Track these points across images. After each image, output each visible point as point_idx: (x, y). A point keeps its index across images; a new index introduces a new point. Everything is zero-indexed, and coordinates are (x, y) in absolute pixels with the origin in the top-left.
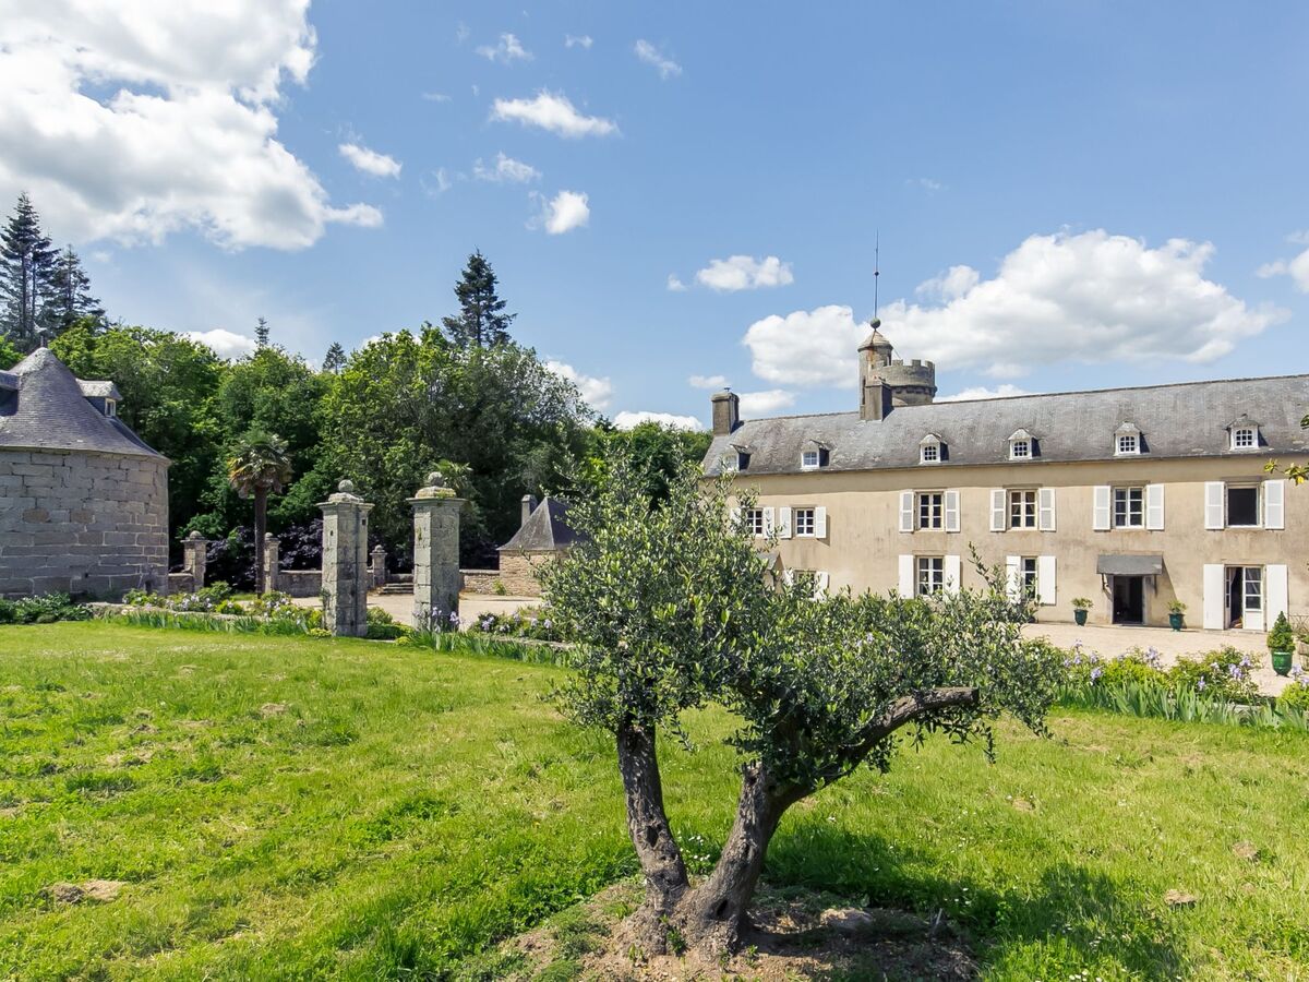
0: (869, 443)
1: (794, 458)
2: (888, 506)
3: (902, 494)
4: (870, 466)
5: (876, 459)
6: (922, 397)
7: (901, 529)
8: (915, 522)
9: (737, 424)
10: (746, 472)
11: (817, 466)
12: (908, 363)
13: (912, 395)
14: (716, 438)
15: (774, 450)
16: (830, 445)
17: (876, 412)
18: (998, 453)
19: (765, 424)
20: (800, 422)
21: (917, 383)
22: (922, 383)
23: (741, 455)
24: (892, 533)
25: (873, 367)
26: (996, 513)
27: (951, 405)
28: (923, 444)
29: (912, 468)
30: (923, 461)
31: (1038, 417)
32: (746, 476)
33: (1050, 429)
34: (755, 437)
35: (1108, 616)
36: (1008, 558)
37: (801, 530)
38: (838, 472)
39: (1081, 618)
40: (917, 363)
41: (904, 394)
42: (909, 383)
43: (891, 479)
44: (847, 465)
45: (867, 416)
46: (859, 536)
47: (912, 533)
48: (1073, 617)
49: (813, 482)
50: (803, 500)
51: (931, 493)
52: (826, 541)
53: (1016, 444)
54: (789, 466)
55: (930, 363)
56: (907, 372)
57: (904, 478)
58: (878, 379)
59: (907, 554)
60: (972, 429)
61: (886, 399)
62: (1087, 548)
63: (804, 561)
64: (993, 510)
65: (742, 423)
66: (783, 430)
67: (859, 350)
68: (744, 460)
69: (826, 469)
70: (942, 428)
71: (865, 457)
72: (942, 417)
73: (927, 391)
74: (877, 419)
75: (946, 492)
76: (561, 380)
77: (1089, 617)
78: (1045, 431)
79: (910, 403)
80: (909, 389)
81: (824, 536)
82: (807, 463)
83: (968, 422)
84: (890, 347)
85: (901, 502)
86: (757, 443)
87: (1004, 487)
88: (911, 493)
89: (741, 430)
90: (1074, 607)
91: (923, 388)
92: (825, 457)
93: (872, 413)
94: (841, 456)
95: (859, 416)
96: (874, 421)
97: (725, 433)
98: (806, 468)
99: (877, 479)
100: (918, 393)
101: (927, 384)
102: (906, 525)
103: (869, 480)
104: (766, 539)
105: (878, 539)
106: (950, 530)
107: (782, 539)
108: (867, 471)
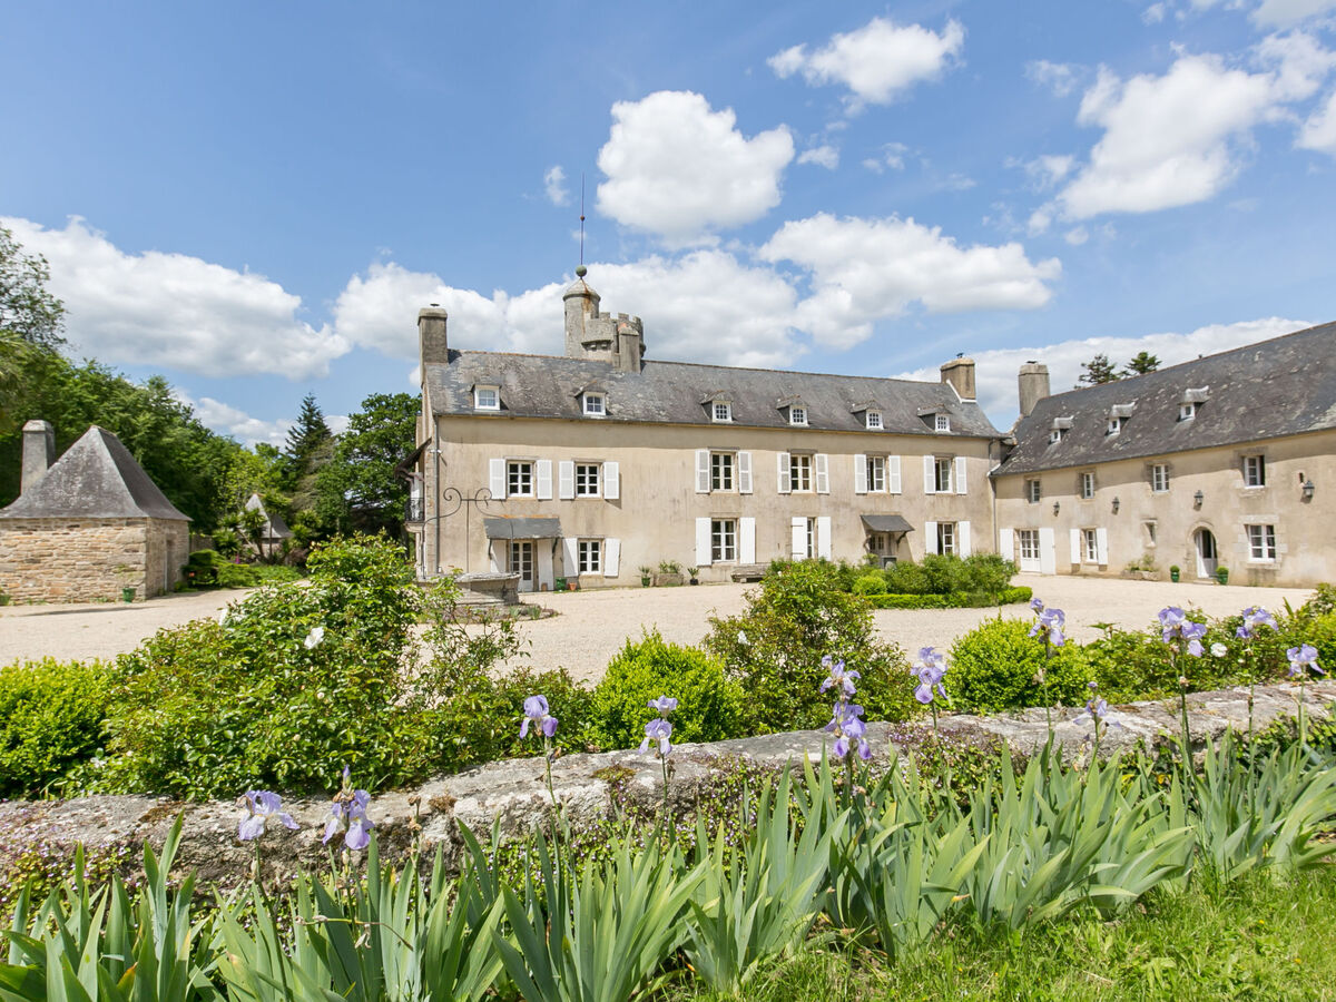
2: (684, 464)
3: (698, 452)
7: (697, 490)
8: (707, 482)
11: (602, 414)
17: (633, 363)
19: (491, 358)
20: (539, 362)
24: (689, 494)
26: (783, 476)
28: (714, 401)
29: (705, 425)
30: (714, 419)
36: (794, 519)
37: (583, 490)
43: (685, 434)
46: (654, 497)
47: (708, 494)
49: (600, 432)
50: (588, 454)
51: (723, 453)
52: (619, 502)
54: (569, 410)
57: (700, 435)
59: (705, 517)
62: (852, 510)
63: (590, 526)
74: (634, 370)
75: (739, 453)
81: (617, 497)
85: (696, 460)
88: (705, 452)
99: (671, 434)
102: (703, 486)
103: (662, 434)
104: (540, 500)
105: (674, 501)
106: (745, 492)
107: (562, 500)
108: (662, 424)
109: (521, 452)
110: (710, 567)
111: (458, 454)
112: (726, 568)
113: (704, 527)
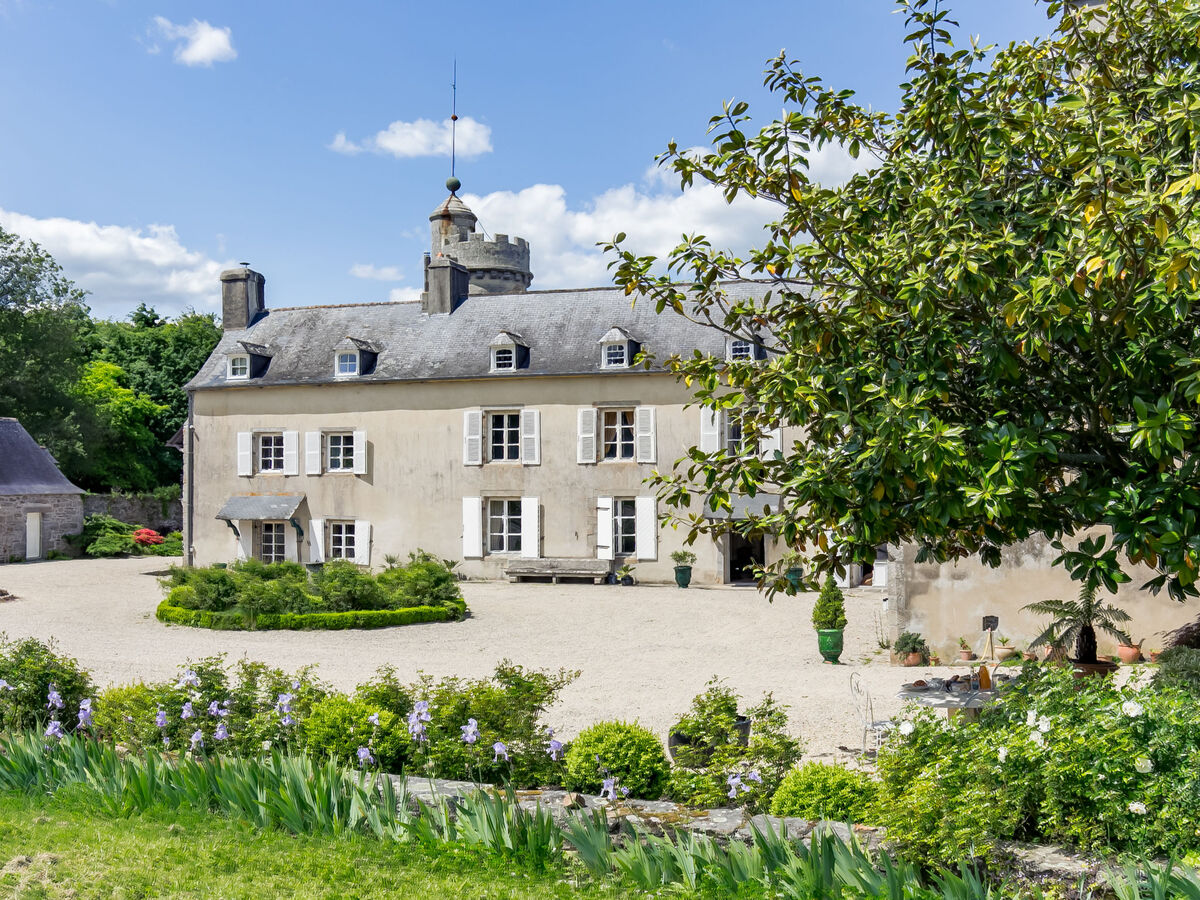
0: (430, 343)
1: (327, 364)
2: (449, 429)
3: (467, 413)
4: (425, 374)
5: (436, 366)
6: (510, 284)
7: (466, 461)
8: (484, 451)
9: (261, 314)
10: (259, 381)
11: (355, 374)
12: (490, 238)
13: (497, 282)
14: (226, 333)
15: (304, 351)
16: (378, 346)
17: (442, 302)
18: (589, 360)
19: (296, 314)
20: (343, 313)
21: (503, 266)
22: (510, 267)
23: (255, 357)
24: (454, 466)
25: (447, 242)
26: (583, 439)
27: (539, 296)
28: (495, 346)
29: (479, 378)
30: (493, 370)
31: (643, 314)
32: (261, 387)
33: (655, 329)
34: (280, 333)
35: (719, 572)
36: (598, 499)
37: (335, 464)
38: (384, 383)
39: (684, 577)
40: (502, 239)
41: (487, 280)
42: (490, 264)
43: (453, 392)
44: (395, 373)
45: (431, 308)
46: (411, 471)
47: (481, 466)
48: (672, 576)
49: (349, 396)
50: (337, 421)
51: (506, 411)
52: (368, 477)
53: (609, 349)
54: (319, 373)
55: (521, 241)
56: (489, 250)
57: (470, 391)
58: (445, 258)
59: (474, 496)
60: (561, 327)
61: (458, 285)
63: (339, 505)
64: (581, 436)
65: (267, 313)
66: (319, 323)
67: (432, 219)
68: (260, 364)
69: (368, 377)
70: (524, 326)
71: (423, 361)
72: (526, 311)
73: (519, 277)
74: (443, 310)
76: (27, 245)
77: (695, 576)
78: (648, 332)
79: (493, 291)
80: (494, 274)
81: (366, 472)
82: (343, 369)
83: (558, 319)
84: (473, 218)
85: (466, 423)
86: (282, 341)
87: (594, 404)
88: (478, 411)
89: (262, 324)
90: (675, 564)
91: (513, 272)
92: (369, 361)
93: (437, 303)
94: (391, 361)
95: (420, 306)
96: (440, 315)
97: (240, 326)
98: (340, 376)
99: (434, 393)
100: (506, 279)
101: (517, 268)
102: (472, 456)
103: (422, 394)
104: (287, 476)
105: (437, 475)
106: (530, 462)
107: (309, 476)
108: (423, 381)
109: (269, 423)
110: (482, 559)
111: (209, 429)
112: (503, 562)
113: (472, 508)
